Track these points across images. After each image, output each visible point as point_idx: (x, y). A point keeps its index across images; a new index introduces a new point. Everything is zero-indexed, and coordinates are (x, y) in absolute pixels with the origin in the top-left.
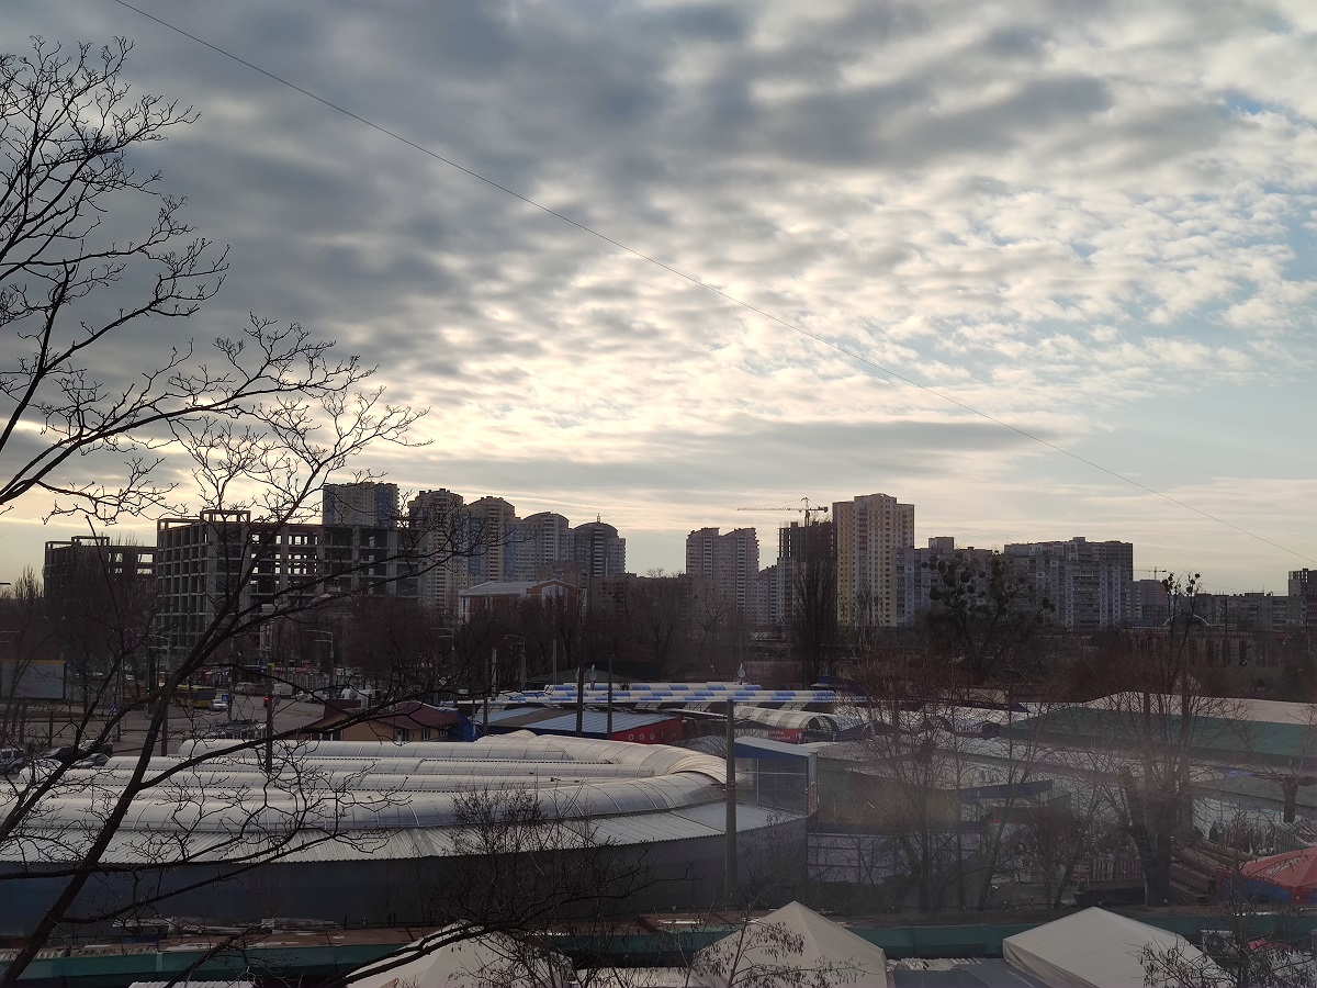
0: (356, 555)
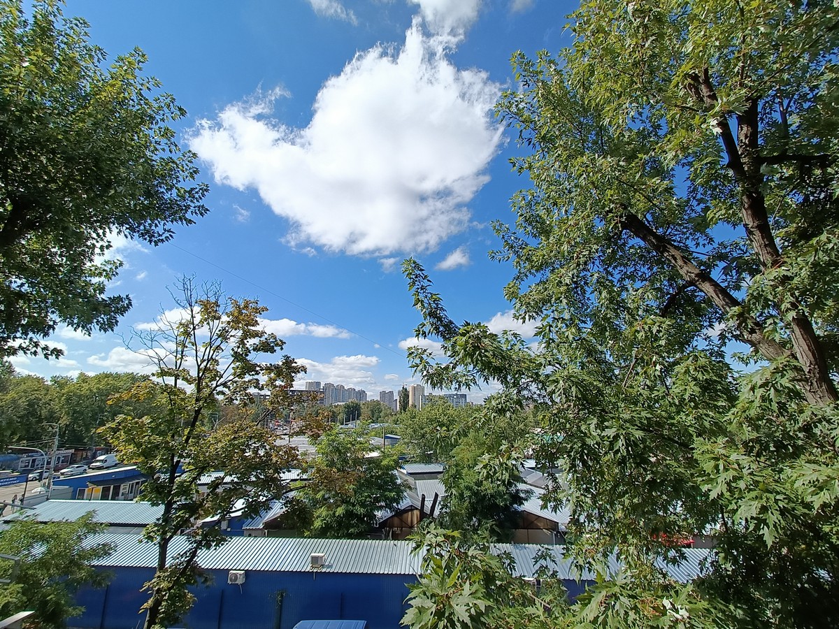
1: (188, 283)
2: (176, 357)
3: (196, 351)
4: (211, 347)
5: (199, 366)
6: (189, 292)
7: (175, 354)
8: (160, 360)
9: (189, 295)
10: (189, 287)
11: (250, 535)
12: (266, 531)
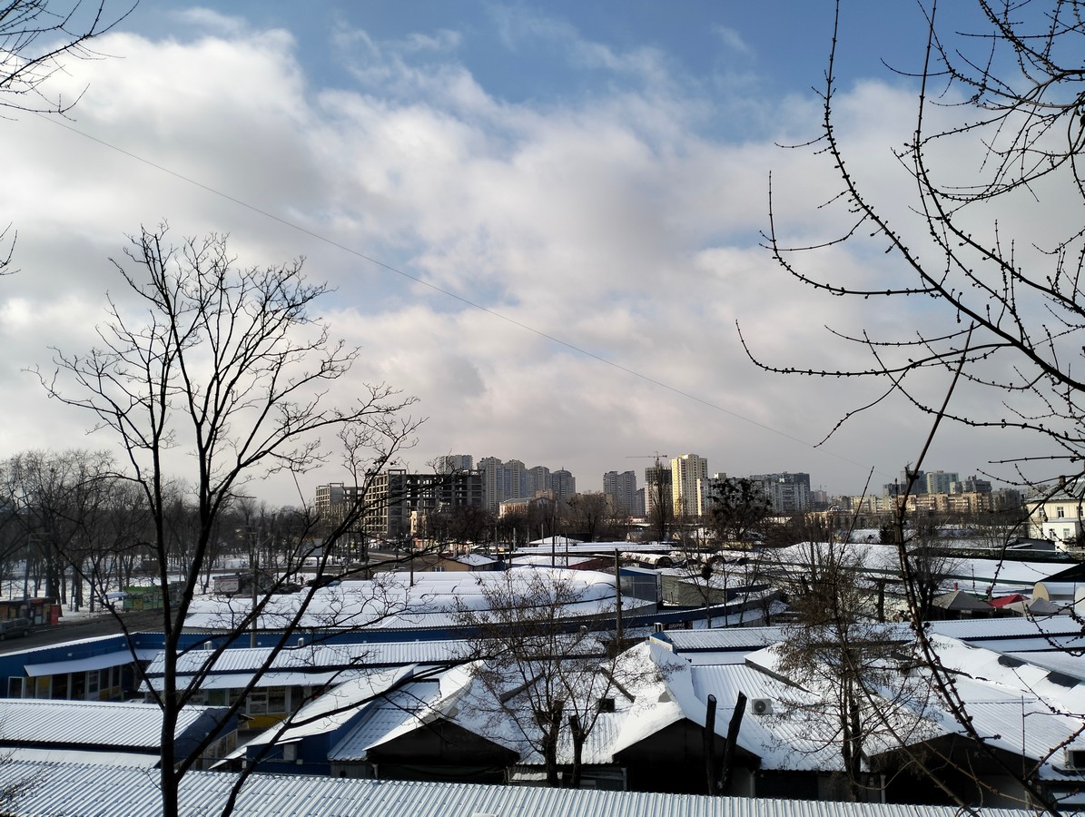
0: (453, 488)
1: (153, 245)
2: (151, 407)
3: (189, 392)
4: (219, 383)
5: (199, 426)
6: (158, 264)
7: (148, 402)
8: (120, 415)
9: (159, 272)
10: (156, 255)
11: (343, 775)
12: (375, 766)
